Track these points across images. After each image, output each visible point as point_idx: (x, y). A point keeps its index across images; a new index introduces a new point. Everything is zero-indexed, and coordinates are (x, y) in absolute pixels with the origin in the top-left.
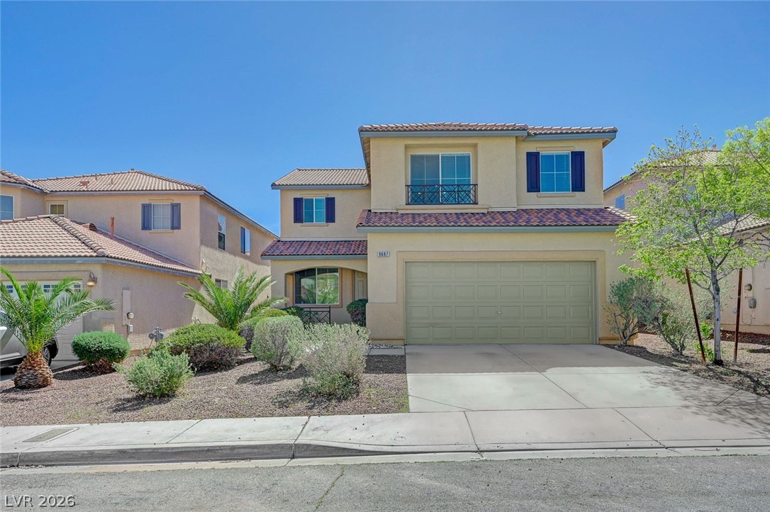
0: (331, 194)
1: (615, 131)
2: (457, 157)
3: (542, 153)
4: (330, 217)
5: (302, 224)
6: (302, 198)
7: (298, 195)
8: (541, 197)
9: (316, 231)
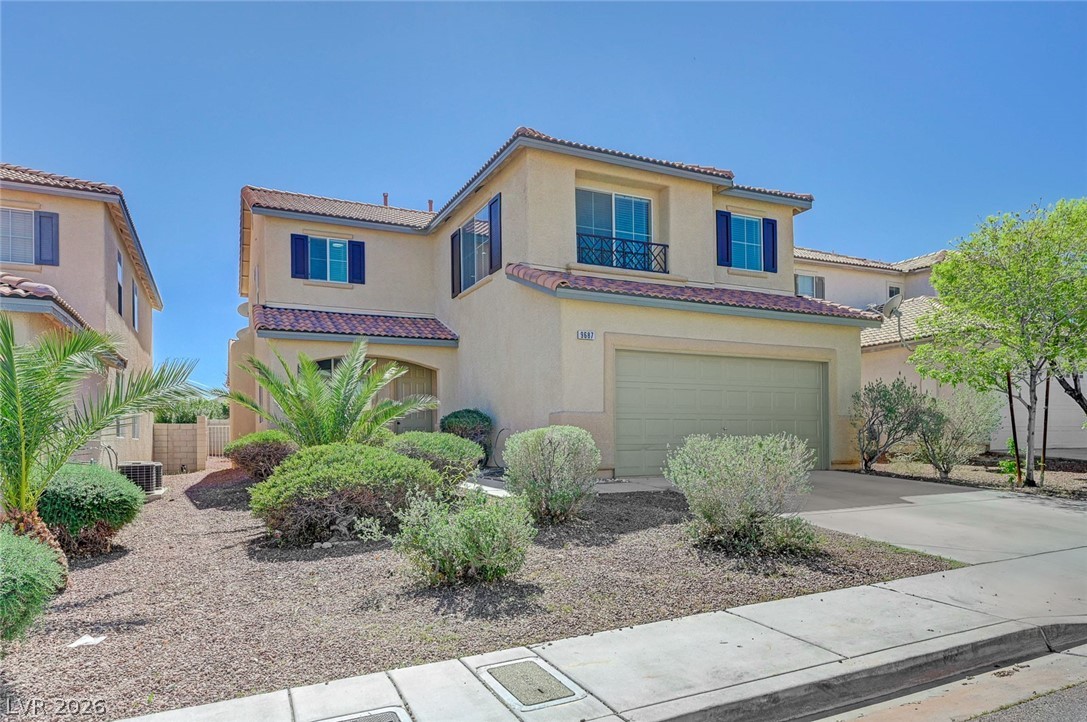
0: (358, 236)
1: (810, 199)
2: (635, 202)
3: (735, 215)
4: (357, 274)
5: (305, 281)
6: (306, 237)
7: (299, 230)
8: (732, 274)
9: (329, 295)
